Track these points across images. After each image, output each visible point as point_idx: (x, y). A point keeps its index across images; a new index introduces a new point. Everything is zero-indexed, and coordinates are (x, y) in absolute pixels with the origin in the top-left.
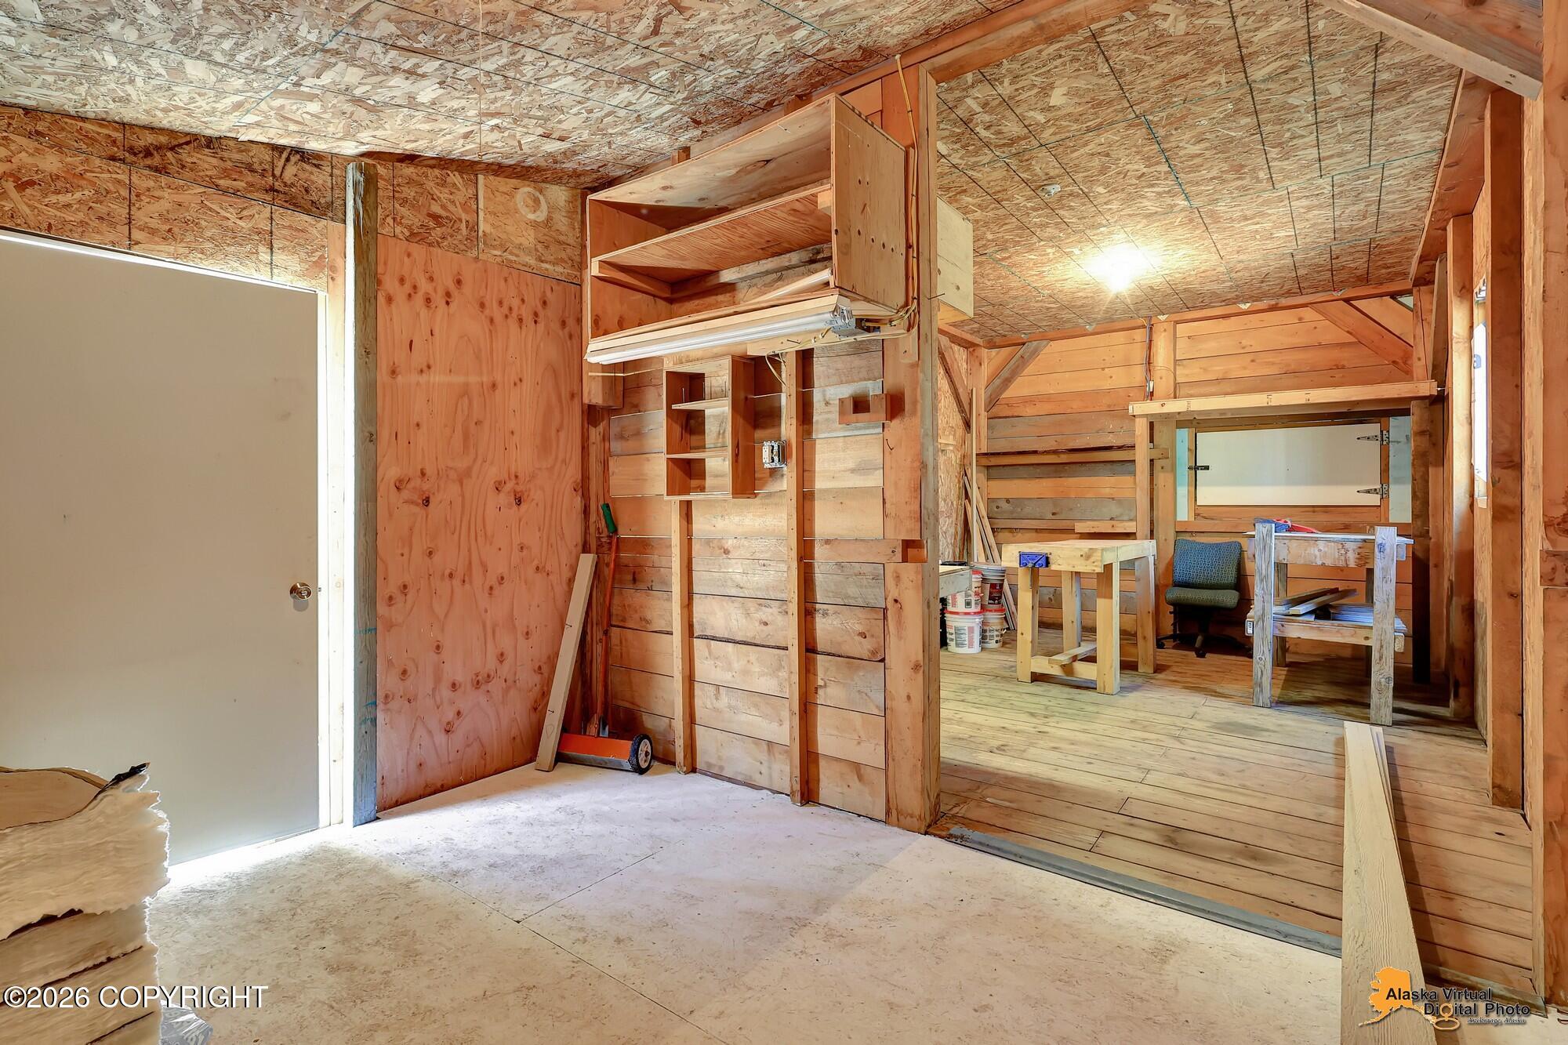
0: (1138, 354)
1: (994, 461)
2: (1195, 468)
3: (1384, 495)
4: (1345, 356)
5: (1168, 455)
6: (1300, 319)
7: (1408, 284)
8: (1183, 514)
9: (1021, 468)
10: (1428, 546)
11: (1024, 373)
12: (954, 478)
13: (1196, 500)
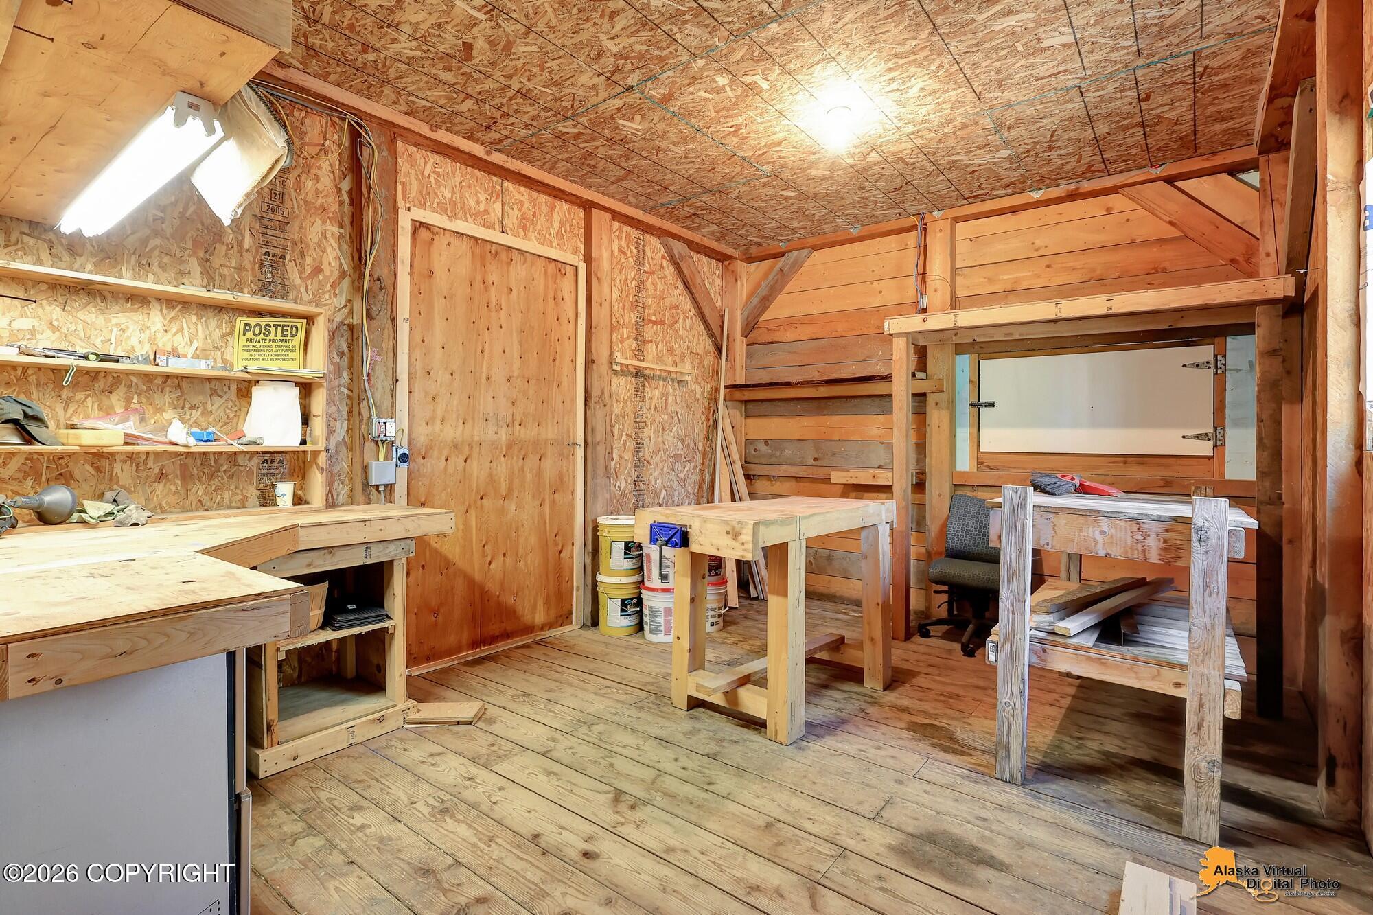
0: (911, 261)
1: (748, 395)
2: (977, 405)
3: (1219, 442)
4: (1167, 256)
5: (947, 388)
6: (1108, 209)
7: (1252, 152)
8: (964, 463)
9: (780, 403)
10: (1281, 517)
11: (786, 290)
12: (698, 415)
13: (978, 445)
